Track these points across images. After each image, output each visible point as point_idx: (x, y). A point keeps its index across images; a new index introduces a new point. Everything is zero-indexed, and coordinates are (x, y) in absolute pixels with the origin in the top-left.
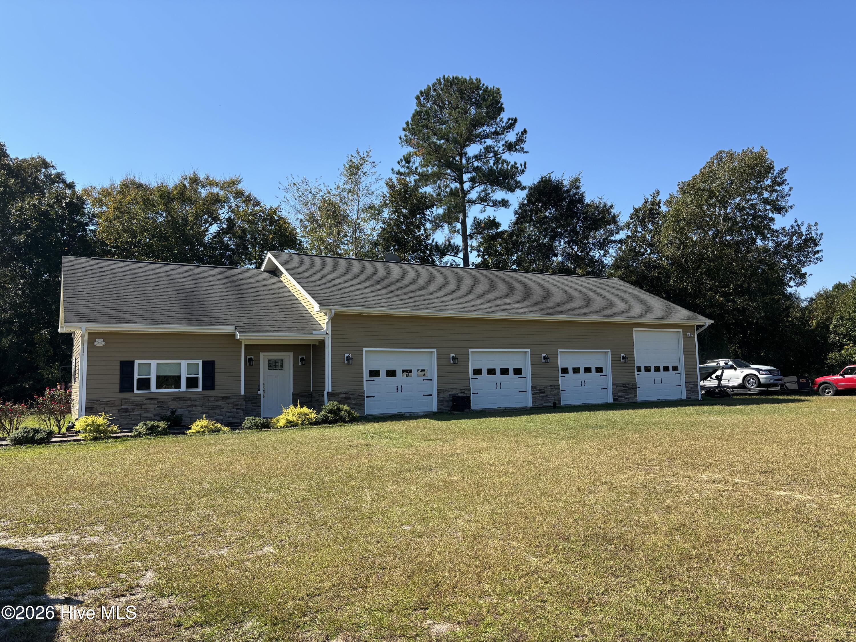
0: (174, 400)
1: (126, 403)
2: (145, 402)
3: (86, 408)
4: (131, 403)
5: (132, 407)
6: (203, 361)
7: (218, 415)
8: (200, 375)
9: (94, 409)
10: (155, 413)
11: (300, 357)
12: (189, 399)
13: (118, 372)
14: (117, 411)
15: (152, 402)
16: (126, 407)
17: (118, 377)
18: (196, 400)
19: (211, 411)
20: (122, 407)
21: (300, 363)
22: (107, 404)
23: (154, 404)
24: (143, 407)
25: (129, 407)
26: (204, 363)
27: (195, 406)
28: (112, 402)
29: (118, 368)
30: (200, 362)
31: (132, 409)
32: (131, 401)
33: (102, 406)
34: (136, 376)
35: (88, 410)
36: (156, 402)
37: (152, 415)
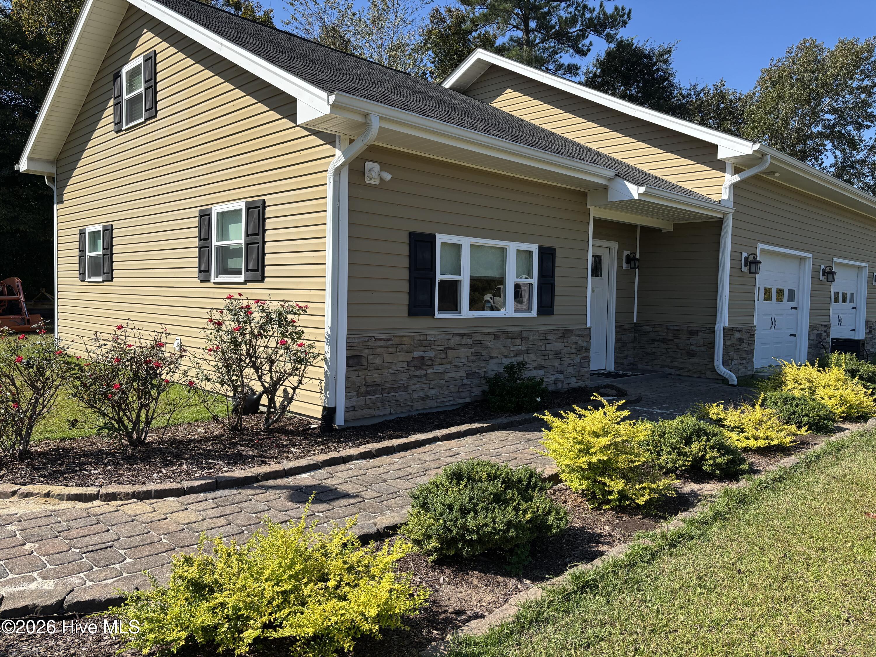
0: (497, 336)
1: (421, 345)
2: (452, 342)
3: (348, 358)
4: (430, 345)
5: (432, 354)
6: (540, 248)
7: (558, 372)
8: (534, 281)
9: (364, 361)
10: (468, 369)
11: (626, 253)
12: (519, 335)
13: (405, 263)
14: (405, 365)
15: (464, 342)
16: (420, 354)
17: (405, 274)
18: (527, 339)
19: (548, 364)
20: (416, 354)
21: (625, 266)
22: (387, 346)
23: (467, 346)
24: (450, 354)
25: (428, 354)
26: (542, 251)
27: (527, 352)
28: (397, 341)
29: (405, 250)
30: (535, 248)
31: (432, 359)
32: (429, 338)
33: (379, 350)
34: (439, 277)
35: (351, 362)
36: (469, 341)
37: (463, 374)
